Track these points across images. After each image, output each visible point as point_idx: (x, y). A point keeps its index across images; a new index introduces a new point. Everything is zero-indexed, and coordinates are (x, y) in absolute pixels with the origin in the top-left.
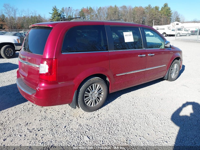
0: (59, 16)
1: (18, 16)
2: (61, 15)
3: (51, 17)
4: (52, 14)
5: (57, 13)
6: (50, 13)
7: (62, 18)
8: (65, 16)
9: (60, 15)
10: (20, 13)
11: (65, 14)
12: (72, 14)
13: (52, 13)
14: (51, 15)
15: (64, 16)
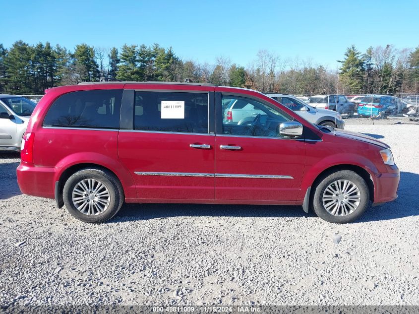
0: (357, 66)
1: (277, 70)
2: (364, 63)
3: (341, 69)
4: (343, 62)
5: (356, 59)
6: (340, 62)
7: (364, 70)
8: (372, 66)
9: (361, 64)
10: (283, 64)
11: (373, 61)
12: (390, 60)
13: (344, 60)
14: (340, 65)
15: (370, 65)
